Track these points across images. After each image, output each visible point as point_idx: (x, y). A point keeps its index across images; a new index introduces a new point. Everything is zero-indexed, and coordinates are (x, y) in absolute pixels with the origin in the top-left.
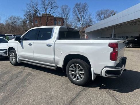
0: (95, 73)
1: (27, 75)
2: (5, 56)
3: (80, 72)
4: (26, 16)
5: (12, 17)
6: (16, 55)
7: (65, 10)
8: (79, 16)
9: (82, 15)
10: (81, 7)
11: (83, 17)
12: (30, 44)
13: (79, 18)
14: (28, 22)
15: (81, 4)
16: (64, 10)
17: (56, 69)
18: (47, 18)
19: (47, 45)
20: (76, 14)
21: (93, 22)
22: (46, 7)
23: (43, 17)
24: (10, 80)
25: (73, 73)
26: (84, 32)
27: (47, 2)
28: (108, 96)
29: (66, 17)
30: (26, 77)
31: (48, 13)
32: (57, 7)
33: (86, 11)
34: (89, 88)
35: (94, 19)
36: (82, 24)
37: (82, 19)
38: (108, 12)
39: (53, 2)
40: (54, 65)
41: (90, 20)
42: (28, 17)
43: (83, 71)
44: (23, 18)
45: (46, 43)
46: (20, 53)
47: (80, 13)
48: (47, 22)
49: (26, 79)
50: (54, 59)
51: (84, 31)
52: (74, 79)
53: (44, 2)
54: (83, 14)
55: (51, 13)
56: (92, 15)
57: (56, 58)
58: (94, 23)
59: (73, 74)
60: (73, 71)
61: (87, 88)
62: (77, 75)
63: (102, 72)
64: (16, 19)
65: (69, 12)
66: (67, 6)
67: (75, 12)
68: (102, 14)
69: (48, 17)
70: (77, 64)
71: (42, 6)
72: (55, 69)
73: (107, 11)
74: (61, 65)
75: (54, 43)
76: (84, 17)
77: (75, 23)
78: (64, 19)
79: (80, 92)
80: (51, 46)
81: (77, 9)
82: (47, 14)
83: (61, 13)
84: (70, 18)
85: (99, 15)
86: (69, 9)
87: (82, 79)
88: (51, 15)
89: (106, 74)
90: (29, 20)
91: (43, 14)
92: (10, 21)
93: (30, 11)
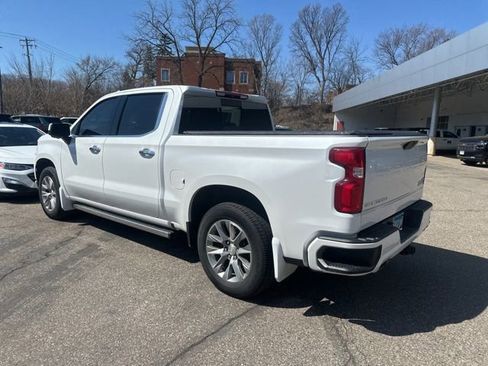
0: (286, 255)
1: (79, 252)
2: (32, 186)
3: (242, 251)
4: (135, 55)
5: (88, 60)
6: (57, 185)
7: (262, 30)
8: (314, 53)
9: (324, 48)
10: (320, 19)
11: (327, 56)
12: (95, 150)
13: (311, 61)
14: (139, 75)
15: (322, 9)
16: (261, 34)
17: (171, 235)
18: (203, 63)
19: (142, 153)
20: (302, 47)
21: (364, 72)
22: (199, 23)
23: (190, 59)
24: (19, 265)
25: (220, 251)
26: (329, 109)
27: (201, 8)
28: (325, 341)
29: (265, 57)
30: (73, 259)
31: (204, 44)
32: (237, 24)
33: (339, 35)
34: (269, 309)
35: (369, 61)
36: (321, 79)
37: (323, 64)
38: (424, 36)
39: (222, 5)
40: (165, 222)
41: (354, 68)
42: (141, 60)
43: (249, 246)
44: (125, 61)
45: (140, 146)
46: (70, 179)
47: (317, 42)
48: (200, 76)
49: (70, 267)
50: (162, 201)
51: (331, 107)
52: (221, 275)
53: (191, 7)
54: (328, 43)
55: (214, 44)
56: (361, 48)
57: (169, 197)
58: (366, 75)
59: (217, 256)
60: (218, 245)
61: (260, 307)
62: (232, 261)
63: (306, 253)
64: (101, 66)
65: (277, 39)
66: (271, 19)
67: (297, 37)
68: (397, 44)
69: (204, 57)
70: (232, 223)
71: (186, 21)
72: (167, 236)
73: (417, 32)
74: (182, 222)
75: (163, 146)
76: (332, 54)
77: (297, 77)
78: (259, 63)
79: (230, 321)
80: (151, 155)
81: (307, 27)
82: (200, 49)
83: (249, 41)
84: (279, 60)
85: (386, 47)
86: (278, 28)
87: (245, 276)
88: (214, 50)
89: (321, 261)
90: (142, 69)
91: (188, 48)
92: (81, 74)
93: (147, 38)
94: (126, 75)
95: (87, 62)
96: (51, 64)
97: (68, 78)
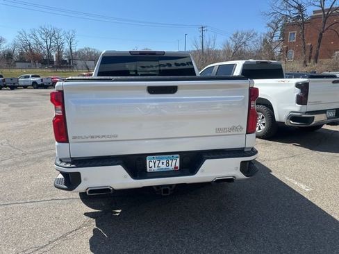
4: (273, 25)
5: (237, 34)
14: (275, 39)
18: (325, 22)
23: (314, 20)
42: (277, 28)
48: (321, 34)
64: (245, 37)
69: (326, 17)
82: (323, 11)
90: (279, 35)
91: (315, 12)
92: (232, 44)
93: (279, 10)
94: (265, 41)
95: (236, 36)
96: (214, 40)
97: (222, 47)
